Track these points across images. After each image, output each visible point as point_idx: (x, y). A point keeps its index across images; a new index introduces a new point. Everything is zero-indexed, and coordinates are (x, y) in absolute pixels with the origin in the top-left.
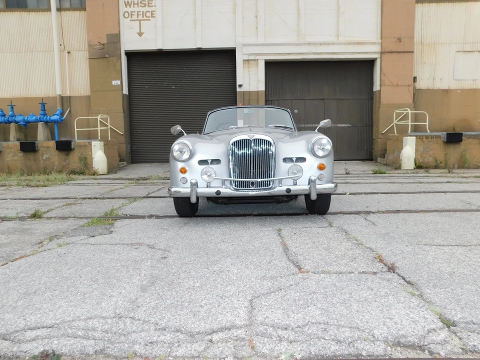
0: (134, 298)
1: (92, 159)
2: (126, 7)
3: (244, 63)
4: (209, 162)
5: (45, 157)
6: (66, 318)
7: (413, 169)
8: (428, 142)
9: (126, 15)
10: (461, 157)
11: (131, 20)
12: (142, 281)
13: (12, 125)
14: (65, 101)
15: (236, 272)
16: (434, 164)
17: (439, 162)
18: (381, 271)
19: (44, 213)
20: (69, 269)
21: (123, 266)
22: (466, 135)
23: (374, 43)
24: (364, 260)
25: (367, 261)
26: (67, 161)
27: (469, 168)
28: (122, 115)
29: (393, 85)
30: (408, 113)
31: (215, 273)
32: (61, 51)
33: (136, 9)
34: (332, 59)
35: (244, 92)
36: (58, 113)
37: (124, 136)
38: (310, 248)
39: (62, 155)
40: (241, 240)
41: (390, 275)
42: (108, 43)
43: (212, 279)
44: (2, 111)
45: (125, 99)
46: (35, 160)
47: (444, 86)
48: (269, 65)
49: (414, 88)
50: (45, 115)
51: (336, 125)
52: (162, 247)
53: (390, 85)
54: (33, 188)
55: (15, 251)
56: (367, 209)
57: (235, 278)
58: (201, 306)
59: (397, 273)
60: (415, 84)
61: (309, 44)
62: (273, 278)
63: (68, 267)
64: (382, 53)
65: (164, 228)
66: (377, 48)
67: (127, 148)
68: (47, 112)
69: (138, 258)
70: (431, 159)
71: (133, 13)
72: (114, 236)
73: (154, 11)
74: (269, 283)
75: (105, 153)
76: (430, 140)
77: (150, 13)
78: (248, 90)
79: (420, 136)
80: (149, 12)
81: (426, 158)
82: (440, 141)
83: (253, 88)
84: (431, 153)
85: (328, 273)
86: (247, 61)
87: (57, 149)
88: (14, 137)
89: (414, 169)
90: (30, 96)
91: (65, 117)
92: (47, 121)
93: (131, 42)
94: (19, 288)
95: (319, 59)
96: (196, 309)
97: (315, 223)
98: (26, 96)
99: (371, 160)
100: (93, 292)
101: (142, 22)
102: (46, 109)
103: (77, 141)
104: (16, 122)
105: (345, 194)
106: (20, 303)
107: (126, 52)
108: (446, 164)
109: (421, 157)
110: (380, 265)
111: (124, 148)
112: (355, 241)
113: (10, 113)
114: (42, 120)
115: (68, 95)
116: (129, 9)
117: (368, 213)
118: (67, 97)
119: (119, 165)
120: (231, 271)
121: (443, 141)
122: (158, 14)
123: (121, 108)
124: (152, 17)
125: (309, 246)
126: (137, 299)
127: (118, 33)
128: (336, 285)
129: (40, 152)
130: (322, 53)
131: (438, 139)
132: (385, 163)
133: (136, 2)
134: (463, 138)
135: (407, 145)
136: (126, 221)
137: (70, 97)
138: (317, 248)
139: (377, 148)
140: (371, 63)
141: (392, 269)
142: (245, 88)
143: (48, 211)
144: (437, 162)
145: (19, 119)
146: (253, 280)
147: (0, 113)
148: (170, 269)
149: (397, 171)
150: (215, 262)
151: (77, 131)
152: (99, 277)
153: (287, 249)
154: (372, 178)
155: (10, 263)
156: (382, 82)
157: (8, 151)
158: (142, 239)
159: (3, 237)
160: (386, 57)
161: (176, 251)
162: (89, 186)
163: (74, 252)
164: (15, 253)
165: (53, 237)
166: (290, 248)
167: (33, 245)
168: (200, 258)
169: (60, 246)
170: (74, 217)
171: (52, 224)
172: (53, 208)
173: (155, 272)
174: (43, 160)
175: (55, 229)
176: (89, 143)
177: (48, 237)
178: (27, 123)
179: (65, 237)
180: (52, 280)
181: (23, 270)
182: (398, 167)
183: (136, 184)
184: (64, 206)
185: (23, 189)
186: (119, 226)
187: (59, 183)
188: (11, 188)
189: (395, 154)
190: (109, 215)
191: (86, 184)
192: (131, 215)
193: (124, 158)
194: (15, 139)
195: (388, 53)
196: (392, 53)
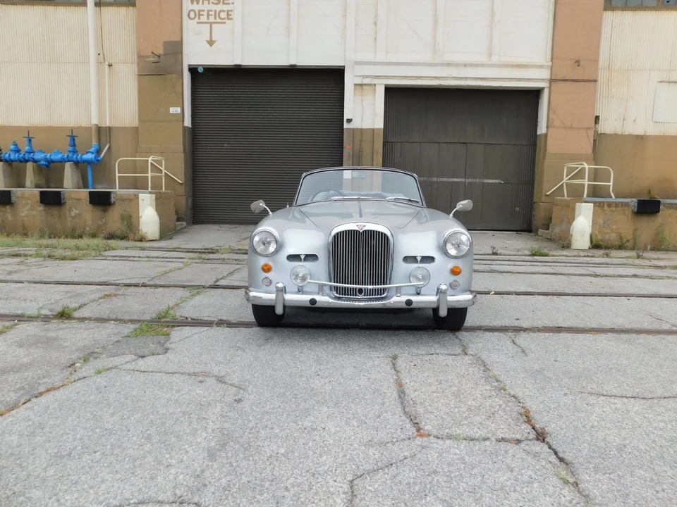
0: (199, 469)
1: (138, 218)
2: (192, 3)
3: (355, 89)
4: (303, 257)
5: (74, 212)
6: (111, 500)
7: (587, 248)
8: (612, 211)
9: (192, 15)
10: (657, 234)
11: (198, 23)
12: (210, 441)
13: (30, 166)
14: (103, 133)
15: (333, 431)
16: (616, 243)
17: (624, 240)
18: (527, 439)
19: (75, 310)
20: (113, 414)
21: (184, 413)
22: (664, 204)
23: (541, 67)
24: (506, 417)
25: (510, 420)
26: (104, 220)
27: (667, 250)
28: (183, 155)
29: (564, 127)
30: (584, 169)
31: (306, 431)
32: (99, 63)
33: (206, 6)
34: (480, 86)
35: (354, 130)
36: (92, 150)
37: (184, 185)
38: (434, 392)
39: (97, 212)
40: (342, 374)
41: (539, 447)
42: (165, 54)
43: (301, 441)
44: (16, 145)
45: (187, 133)
46: (60, 216)
47: (639, 131)
48: (390, 91)
49: (596, 132)
50: (75, 152)
51: (481, 180)
52: (236, 381)
53: (560, 127)
54: (57, 262)
55: (39, 379)
56: (517, 324)
57: (332, 441)
58: (287, 489)
59: (548, 443)
60: (597, 126)
61: (449, 65)
62: (383, 444)
63: (111, 411)
64: (552, 81)
65: (238, 345)
66: (546, 74)
67: (187, 203)
68: (77, 148)
69: (204, 399)
70: (614, 236)
71: (201, 13)
72: (171, 357)
73: (231, 11)
74: (376, 452)
75: (156, 211)
76: (613, 209)
77: (226, 13)
78: (359, 127)
79: (600, 203)
80: (224, 11)
81: (606, 233)
82: (628, 212)
83: (367, 125)
84: (614, 227)
85: (456, 439)
86: (359, 86)
87: (90, 203)
88: (31, 182)
89: (589, 248)
90: (54, 125)
91: (102, 156)
92: (78, 161)
93: (198, 53)
94: (48, 445)
95: (462, 86)
96: (280, 493)
97: (444, 346)
98: (49, 125)
99: (530, 231)
100: (145, 457)
101: (213, 25)
102: (76, 144)
103: (118, 191)
104: (35, 161)
105: (488, 293)
106: (51, 472)
107: (191, 67)
108: (634, 243)
109: (600, 232)
110: (526, 427)
111: (184, 202)
112: (496, 384)
113: (27, 148)
114: (70, 159)
115: (108, 125)
116: (196, 7)
117: (518, 330)
118: (106, 127)
119: (176, 226)
120: (327, 428)
121: (632, 211)
122: (236, 15)
123: (181, 147)
124: (228, 19)
125: (434, 388)
126: (203, 471)
127: (180, 39)
128: (464, 460)
129: (67, 206)
130: (466, 78)
131: (626, 208)
132: (548, 237)
134: (661, 207)
135: (580, 215)
136: (187, 330)
137: (110, 127)
138: (443, 392)
139: (539, 215)
140: (535, 94)
141: (541, 436)
142: (356, 124)
143: (80, 307)
144: (622, 241)
145: (38, 156)
146: (355, 445)
147: (12, 147)
148: (246, 422)
149: (565, 252)
150: (306, 412)
151: (119, 177)
152: (153, 431)
153: (404, 393)
154: (529, 263)
155: (34, 400)
156: (550, 122)
157: (23, 202)
158: (209, 365)
159: (22, 351)
160: (558, 86)
161: (255, 390)
162: (134, 261)
163: (119, 383)
164: (39, 381)
165: (89, 356)
166: (407, 391)
167: (63, 369)
168: (286, 403)
169: (99, 372)
170: (116, 320)
171: (86, 332)
172: (86, 302)
173: (226, 425)
174: (71, 217)
175: (90, 341)
176: (135, 195)
177: (82, 355)
178: (50, 162)
179: (105, 355)
180: (90, 433)
181: (51, 414)
182: (566, 245)
183: (200, 261)
184: (101, 298)
185: (45, 263)
186: (177, 340)
187: (94, 255)
188: (28, 261)
189: (564, 226)
190: (163, 317)
191: (130, 257)
192: (193, 319)
193: (183, 216)
194: (34, 185)
195: (561, 80)
196: (566, 80)
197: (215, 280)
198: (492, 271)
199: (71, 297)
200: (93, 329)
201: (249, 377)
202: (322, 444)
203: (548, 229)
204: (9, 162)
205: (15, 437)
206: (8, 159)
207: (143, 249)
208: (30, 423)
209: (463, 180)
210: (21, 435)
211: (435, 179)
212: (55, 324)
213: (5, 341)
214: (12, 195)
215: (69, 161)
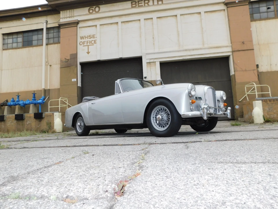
1: (54, 123)
2: (81, 39)
3: (147, 65)
5: (28, 122)
9: (81, 43)
13: (17, 106)
14: (46, 92)
23: (227, 46)
26: (40, 125)
28: (77, 98)
29: (242, 71)
30: (255, 86)
32: (46, 65)
33: (86, 40)
36: (42, 98)
39: (37, 122)
42: (70, 59)
44: (13, 99)
45: (79, 89)
46: (22, 125)
48: (162, 64)
50: (35, 100)
53: (240, 71)
60: (258, 69)
61: (186, 50)
64: (233, 52)
66: (230, 49)
68: (36, 98)
70: (275, 116)
71: (85, 42)
73: (96, 40)
75: (61, 120)
77: (94, 41)
78: (150, 80)
79: (265, 100)
80: (93, 41)
81: (271, 115)
83: (153, 79)
84: (275, 111)
86: (149, 63)
87: (35, 118)
89: (264, 122)
91: (45, 101)
92: (35, 103)
93: (84, 57)
95: (193, 58)
98: (27, 90)
99: (234, 120)
102: (36, 96)
104: (19, 105)
107: (81, 63)
113: (17, 100)
114: (33, 103)
115: (48, 88)
116: (83, 40)
122: (98, 42)
124: (95, 43)
127: (76, 53)
129: (26, 120)
130: (194, 55)
133: (86, 36)
135: (256, 106)
137: (49, 89)
140: (227, 58)
142: (148, 79)
145: (21, 103)
151: (50, 108)
156: (235, 69)
160: (236, 54)
174: (27, 125)
176: (53, 114)
178: (25, 105)
182: (252, 123)
189: (249, 114)
195: (237, 51)
196: (239, 51)
203: (243, 117)
206: (10, 105)
214: (5, 117)
215: (32, 104)
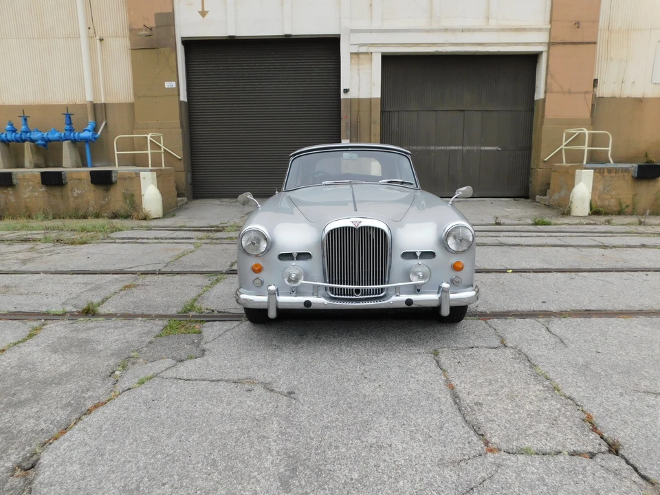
1: (141, 196)
3: (351, 58)
5: (76, 192)
7: (587, 214)
8: (611, 177)
10: (657, 199)
12: (277, 465)
13: (27, 145)
14: (99, 110)
16: (616, 209)
17: (624, 206)
18: (600, 452)
19: (99, 305)
20: (169, 436)
21: (242, 431)
23: (540, 30)
24: (569, 424)
25: (575, 428)
26: (106, 199)
28: (180, 130)
29: (563, 92)
30: (584, 134)
31: (373, 449)
32: (90, 38)
34: (478, 52)
35: (351, 99)
36: (89, 127)
37: (182, 162)
38: (487, 395)
39: (99, 191)
40: (389, 377)
41: (615, 462)
42: (157, 27)
43: (372, 463)
44: (12, 125)
45: (183, 108)
46: (62, 197)
47: (636, 92)
48: (387, 59)
49: (594, 95)
50: (71, 130)
51: (478, 148)
52: (284, 389)
53: (558, 92)
54: (68, 247)
55: (83, 392)
56: (544, 307)
57: (403, 462)
59: (623, 457)
60: (595, 90)
61: (446, 30)
62: (455, 463)
63: (167, 431)
64: (550, 44)
66: (544, 37)
67: (187, 179)
68: (74, 127)
69: (258, 413)
70: (613, 202)
72: (210, 360)
74: (452, 473)
75: (158, 188)
76: (613, 174)
78: (356, 97)
79: (600, 169)
81: (606, 199)
82: (628, 177)
83: (364, 95)
84: (614, 193)
85: (528, 454)
86: (356, 55)
87: (92, 182)
88: (30, 162)
89: (589, 215)
90: (50, 104)
91: (99, 133)
92: (75, 139)
93: (190, 25)
94: (113, 476)
95: (460, 52)
97: (481, 337)
98: (43, 103)
99: (527, 197)
100: (216, 489)
102: (72, 122)
103: (118, 169)
104: (32, 141)
105: (504, 271)
107: (184, 39)
108: (634, 209)
109: (599, 198)
110: (594, 437)
111: (184, 178)
112: (547, 383)
113: (23, 127)
114: (68, 138)
115: (103, 101)
117: (548, 314)
118: (101, 104)
119: (177, 202)
120: (393, 445)
121: (632, 177)
123: (178, 121)
125: (486, 390)
127: (171, 11)
128: (544, 481)
129: (69, 186)
130: (463, 44)
131: (626, 174)
132: (547, 203)
135: (580, 181)
136: (218, 326)
137: (105, 104)
138: (497, 394)
139: (537, 181)
140: (533, 58)
141: (614, 449)
142: (353, 94)
143: (103, 302)
144: (621, 206)
145: (35, 135)
146: (429, 466)
147: (8, 127)
148: (309, 440)
149: (566, 220)
150: (367, 426)
151: (118, 154)
152: (215, 455)
153: (458, 397)
154: (534, 234)
155: (85, 419)
156: (548, 87)
157: (25, 184)
158: (251, 369)
159: (57, 358)
160: (556, 50)
161: (306, 399)
162: (144, 243)
163: (165, 396)
164: (84, 395)
165: (127, 362)
166: (461, 395)
167: (104, 379)
168: (343, 414)
169: (141, 383)
170: (143, 316)
171: (117, 331)
172: (108, 295)
173: (289, 445)
174: (74, 197)
175: (123, 343)
176: (136, 174)
177: (119, 361)
178: (48, 141)
179: (141, 360)
180: (153, 461)
181: (105, 436)
182: (566, 213)
183: (209, 241)
184: (121, 290)
185: (56, 248)
186: (210, 338)
187: (101, 237)
188: (37, 247)
189: (563, 193)
190: (190, 310)
191: (138, 239)
192: (220, 312)
193: (184, 192)
194: (33, 165)
195: (560, 43)
196: (565, 43)
197: (229, 263)
198: (501, 245)
199: (91, 290)
200: (121, 327)
201: (296, 383)
202: (393, 465)
203: (546, 195)
204: (6, 142)
205: (76, 467)
206: (5, 139)
207: (149, 229)
208: (88, 449)
209: (460, 148)
210: (82, 464)
211: (433, 148)
212: (82, 322)
213: (38, 346)
214: (13, 177)
215: (67, 140)
